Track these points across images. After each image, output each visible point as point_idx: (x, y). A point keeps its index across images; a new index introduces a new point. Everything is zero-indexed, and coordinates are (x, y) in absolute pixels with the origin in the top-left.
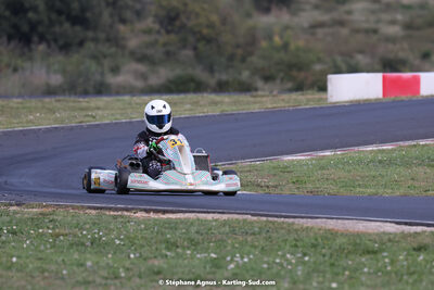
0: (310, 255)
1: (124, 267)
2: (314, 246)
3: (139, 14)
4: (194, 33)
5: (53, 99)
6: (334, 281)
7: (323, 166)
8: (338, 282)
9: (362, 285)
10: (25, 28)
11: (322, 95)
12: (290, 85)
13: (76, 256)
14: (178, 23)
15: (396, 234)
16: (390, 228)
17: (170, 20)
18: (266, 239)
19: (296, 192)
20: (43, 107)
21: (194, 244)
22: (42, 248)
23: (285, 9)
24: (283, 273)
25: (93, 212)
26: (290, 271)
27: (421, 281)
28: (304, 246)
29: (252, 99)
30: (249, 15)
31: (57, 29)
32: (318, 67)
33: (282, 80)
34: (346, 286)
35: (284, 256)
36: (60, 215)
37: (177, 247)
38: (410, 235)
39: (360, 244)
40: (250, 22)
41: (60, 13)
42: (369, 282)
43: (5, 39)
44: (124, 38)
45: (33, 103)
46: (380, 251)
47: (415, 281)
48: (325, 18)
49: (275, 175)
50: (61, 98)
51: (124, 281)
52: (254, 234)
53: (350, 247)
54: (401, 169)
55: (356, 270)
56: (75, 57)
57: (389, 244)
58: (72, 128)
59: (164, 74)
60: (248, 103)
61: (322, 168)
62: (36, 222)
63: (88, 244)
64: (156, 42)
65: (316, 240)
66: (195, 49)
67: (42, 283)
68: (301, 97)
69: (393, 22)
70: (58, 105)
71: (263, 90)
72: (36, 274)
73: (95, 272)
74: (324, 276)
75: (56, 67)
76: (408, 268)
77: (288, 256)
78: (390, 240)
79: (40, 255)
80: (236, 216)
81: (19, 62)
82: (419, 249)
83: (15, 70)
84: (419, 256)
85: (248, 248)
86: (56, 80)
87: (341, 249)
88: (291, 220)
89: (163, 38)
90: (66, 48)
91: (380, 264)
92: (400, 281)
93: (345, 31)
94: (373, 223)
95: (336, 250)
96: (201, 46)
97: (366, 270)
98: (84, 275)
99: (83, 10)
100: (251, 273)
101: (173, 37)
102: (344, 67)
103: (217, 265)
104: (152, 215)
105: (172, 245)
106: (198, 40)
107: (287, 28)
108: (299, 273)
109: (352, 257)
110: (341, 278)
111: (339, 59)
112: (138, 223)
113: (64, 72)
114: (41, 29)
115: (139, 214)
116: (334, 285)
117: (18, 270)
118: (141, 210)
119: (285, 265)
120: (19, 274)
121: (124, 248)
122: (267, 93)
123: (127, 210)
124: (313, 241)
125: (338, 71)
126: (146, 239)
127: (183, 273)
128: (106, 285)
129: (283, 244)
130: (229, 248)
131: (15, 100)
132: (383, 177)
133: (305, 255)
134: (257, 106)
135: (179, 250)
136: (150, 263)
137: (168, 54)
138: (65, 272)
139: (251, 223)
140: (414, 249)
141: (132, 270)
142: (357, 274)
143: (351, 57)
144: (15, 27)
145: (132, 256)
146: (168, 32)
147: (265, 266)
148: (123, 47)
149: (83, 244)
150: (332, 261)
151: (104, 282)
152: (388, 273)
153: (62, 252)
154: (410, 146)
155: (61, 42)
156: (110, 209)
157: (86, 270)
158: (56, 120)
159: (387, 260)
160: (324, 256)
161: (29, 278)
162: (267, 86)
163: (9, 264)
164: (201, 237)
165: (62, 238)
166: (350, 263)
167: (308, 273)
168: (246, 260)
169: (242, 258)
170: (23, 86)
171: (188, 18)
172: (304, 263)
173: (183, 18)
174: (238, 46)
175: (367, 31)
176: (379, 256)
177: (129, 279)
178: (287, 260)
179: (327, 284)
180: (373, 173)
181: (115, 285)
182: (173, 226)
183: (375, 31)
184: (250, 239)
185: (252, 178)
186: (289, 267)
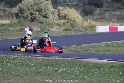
0: (82, 69)
4: (70, 20)
6: (86, 76)
15: (106, 63)
16: (106, 61)
19: (85, 53)
21: (53, 65)
23: (91, 15)
24: (73, 73)
25: (30, 57)
27: (111, 76)
31: (40, 19)
37: (48, 66)
38: (110, 63)
42: (96, 76)
46: (101, 67)
47: (109, 76)
48: (100, 17)
49: (80, 49)
53: (93, 66)
61: (92, 47)
62: (14, 59)
69: (115, 18)
76: (108, 72)
78: (104, 65)
82: (112, 67)
84: (111, 69)
85: (66, 66)
91: (100, 71)
92: (105, 76)
94: (101, 60)
97: (96, 73)
103: (56, 71)
104: (45, 58)
109: (93, 69)
114: (37, 18)
115: (42, 58)
118: (43, 57)
123: (39, 56)
124: (84, 65)
127: (46, 73)
129: (76, 65)
130: (62, 66)
133: (81, 68)
140: (111, 67)
146: (65, 19)
147: (69, 71)
149: (23, 65)
152: (102, 73)
154: (114, 43)
155: (41, 22)
159: (102, 70)
160: (86, 68)
164: (55, 63)
166: (92, 71)
167: (80, 73)
173: (68, 16)
180: (104, 48)
184: (68, 64)
185: (74, 49)
186: (76, 72)
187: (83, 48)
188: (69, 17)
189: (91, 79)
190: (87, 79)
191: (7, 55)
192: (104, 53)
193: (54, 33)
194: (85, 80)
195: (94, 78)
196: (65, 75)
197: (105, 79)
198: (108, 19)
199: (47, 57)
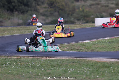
0: (91, 68)
1: (40, 73)
2: (92, 66)
3: (43, 3)
4: (58, 8)
5: (20, 27)
6: (98, 75)
7: (94, 43)
8: (99, 76)
9: (105, 76)
10: (12, 7)
11: (93, 24)
12: (85, 21)
13: (27, 70)
14: (53, 5)
15: (114, 62)
16: (113, 60)
17: (51, 4)
18: (79, 64)
19: (87, 51)
20: (17, 29)
21: (59, 66)
22: (18, 68)
24: (83, 73)
25: (31, 58)
26: (86, 73)
28: (89, 66)
29: (74, 26)
30: (73, 3)
31: (20, 7)
32: (92, 16)
33: (82, 20)
34: (101, 77)
35: (84, 68)
36: (22, 59)
37: (55, 67)
38: (118, 62)
39: (104, 65)
40: (73, 4)
41: (21, 3)
42: (107, 75)
43: (6, 10)
44: (39, 10)
45: (14, 28)
46: (110, 66)
48: (94, 3)
49: (81, 46)
50: (22, 26)
51: (40, 76)
52: (75, 63)
53: (102, 66)
54: (116, 44)
55: (103, 72)
56: (26, 15)
57: (113, 65)
58: (25, 35)
59: (50, 19)
60: (73, 27)
61: (94, 44)
62: (16, 61)
63: (30, 66)
64: (48, 10)
65: (93, 64)
66: (58, 12)
67: (18, 78)
68: (87, 25)
69: (113, 4)
70: (21, 28)
71: (77, 23)
72: (16, 75)
73: (32, 74)
74: (95, 74)
75: (20, 18)
76: (118, 71)
77: (85, 68)
78: (113, 64)
79: (17, 70)
80: (70, 58)
81: (10, 17)
83: (9, 19)
85: (74, 67)
86: (21, 21)
87: (99, 66)
88: (86, 59)
89: (49, 9)
90: (23, 13)
91: (110, 70)
92: (116, 75)
93: (99, 6)
94: (108, 59)
95: (98, 67)
96: (60, 11)
97: (106, 72)
98: (29, 75)
99: (27, 2)
100: (75, 73)
101: (52, 9)
102: (99, 16)
103: (66, 71)
104: (47, 58)
105: (53, 66)
106: (59, 10)
107: (83, 6)
108: (88, 73)
109: (103, 68)
110: (100, 74)
111: (98, 14)
112: (44, 60)
113: (23, 19)
114: (16, 8)
115: (44, 58)
116: (98, 76)
117: (11, 74)
119: (84, 71)
120: (11, 75)
121: (40, 67)
122: (78, 24)
123: (41, 57)
124: (92, 64)
125: (98, 17)
126: (46, 65)
127: (56, 74)
128: (35, 78)
129: (83, 65)
130: (69, 67)
131: (9, 27)
132: (110, 46)
133: (90, 68)
134: (76, 27)
135: (55, 68)
136: (47, 71)
137: (51, 14)
138: (24, 74)
139: (75, 60)
141: (42, 73)
142: (104, 73)
143: (101, 13)
144: (9, 7)
145: (42, 69)
146: (51, 8)
147: (79, 71)
148: (39, 12)
149: (29, 67)
150: (97, 70)
151: (35, 77)
152: (113, 73)
153: (23, 69)
154: (118, 38)
155: (22, 11)
156: (36, 57)
157: (30, 74)
158: (20, 33)
159: (112, 69)
160: (95, 68)
161: (14, 76)
162: (79, 22)
163: (8, 73)
164: (61, 64)
165: (23, 65)
166: (102, 70)
167: (91, 73)
168: (73, 70)
169: (72, 69)
170: (12, 23)
171: (56, 4)
172: (89, 70)
174: (70, 11)
175: (105, 6)
176: (110, 68)
177: (41, 76)
178: (85, 70)
179: (96, 76)
180: (108, 45)
181: (38, 78)
182: (53, 61)
183: (108, 6)
184: (74, 64)
185: (75, 47)
186: (85, 72)
187: (84, 45)
188: (57, 5)
189: (103, 78)
190: (99, 78)
191: (5, 56)
192: (108, 50)
193: (45, 27)
194: (97, 79)
195: (106, 77)
196: (76, 75)
197: (116, 77)
198: (105, 5)
199: (49, 57)
